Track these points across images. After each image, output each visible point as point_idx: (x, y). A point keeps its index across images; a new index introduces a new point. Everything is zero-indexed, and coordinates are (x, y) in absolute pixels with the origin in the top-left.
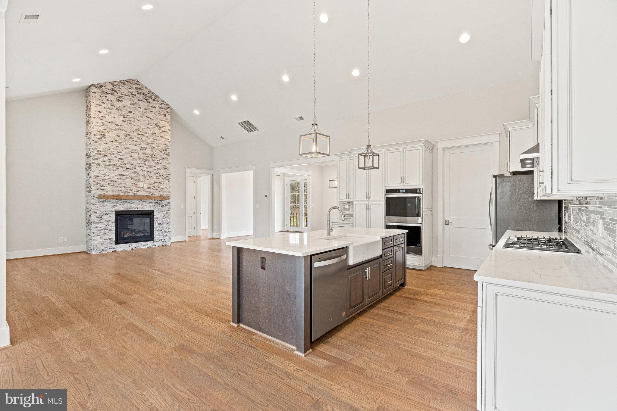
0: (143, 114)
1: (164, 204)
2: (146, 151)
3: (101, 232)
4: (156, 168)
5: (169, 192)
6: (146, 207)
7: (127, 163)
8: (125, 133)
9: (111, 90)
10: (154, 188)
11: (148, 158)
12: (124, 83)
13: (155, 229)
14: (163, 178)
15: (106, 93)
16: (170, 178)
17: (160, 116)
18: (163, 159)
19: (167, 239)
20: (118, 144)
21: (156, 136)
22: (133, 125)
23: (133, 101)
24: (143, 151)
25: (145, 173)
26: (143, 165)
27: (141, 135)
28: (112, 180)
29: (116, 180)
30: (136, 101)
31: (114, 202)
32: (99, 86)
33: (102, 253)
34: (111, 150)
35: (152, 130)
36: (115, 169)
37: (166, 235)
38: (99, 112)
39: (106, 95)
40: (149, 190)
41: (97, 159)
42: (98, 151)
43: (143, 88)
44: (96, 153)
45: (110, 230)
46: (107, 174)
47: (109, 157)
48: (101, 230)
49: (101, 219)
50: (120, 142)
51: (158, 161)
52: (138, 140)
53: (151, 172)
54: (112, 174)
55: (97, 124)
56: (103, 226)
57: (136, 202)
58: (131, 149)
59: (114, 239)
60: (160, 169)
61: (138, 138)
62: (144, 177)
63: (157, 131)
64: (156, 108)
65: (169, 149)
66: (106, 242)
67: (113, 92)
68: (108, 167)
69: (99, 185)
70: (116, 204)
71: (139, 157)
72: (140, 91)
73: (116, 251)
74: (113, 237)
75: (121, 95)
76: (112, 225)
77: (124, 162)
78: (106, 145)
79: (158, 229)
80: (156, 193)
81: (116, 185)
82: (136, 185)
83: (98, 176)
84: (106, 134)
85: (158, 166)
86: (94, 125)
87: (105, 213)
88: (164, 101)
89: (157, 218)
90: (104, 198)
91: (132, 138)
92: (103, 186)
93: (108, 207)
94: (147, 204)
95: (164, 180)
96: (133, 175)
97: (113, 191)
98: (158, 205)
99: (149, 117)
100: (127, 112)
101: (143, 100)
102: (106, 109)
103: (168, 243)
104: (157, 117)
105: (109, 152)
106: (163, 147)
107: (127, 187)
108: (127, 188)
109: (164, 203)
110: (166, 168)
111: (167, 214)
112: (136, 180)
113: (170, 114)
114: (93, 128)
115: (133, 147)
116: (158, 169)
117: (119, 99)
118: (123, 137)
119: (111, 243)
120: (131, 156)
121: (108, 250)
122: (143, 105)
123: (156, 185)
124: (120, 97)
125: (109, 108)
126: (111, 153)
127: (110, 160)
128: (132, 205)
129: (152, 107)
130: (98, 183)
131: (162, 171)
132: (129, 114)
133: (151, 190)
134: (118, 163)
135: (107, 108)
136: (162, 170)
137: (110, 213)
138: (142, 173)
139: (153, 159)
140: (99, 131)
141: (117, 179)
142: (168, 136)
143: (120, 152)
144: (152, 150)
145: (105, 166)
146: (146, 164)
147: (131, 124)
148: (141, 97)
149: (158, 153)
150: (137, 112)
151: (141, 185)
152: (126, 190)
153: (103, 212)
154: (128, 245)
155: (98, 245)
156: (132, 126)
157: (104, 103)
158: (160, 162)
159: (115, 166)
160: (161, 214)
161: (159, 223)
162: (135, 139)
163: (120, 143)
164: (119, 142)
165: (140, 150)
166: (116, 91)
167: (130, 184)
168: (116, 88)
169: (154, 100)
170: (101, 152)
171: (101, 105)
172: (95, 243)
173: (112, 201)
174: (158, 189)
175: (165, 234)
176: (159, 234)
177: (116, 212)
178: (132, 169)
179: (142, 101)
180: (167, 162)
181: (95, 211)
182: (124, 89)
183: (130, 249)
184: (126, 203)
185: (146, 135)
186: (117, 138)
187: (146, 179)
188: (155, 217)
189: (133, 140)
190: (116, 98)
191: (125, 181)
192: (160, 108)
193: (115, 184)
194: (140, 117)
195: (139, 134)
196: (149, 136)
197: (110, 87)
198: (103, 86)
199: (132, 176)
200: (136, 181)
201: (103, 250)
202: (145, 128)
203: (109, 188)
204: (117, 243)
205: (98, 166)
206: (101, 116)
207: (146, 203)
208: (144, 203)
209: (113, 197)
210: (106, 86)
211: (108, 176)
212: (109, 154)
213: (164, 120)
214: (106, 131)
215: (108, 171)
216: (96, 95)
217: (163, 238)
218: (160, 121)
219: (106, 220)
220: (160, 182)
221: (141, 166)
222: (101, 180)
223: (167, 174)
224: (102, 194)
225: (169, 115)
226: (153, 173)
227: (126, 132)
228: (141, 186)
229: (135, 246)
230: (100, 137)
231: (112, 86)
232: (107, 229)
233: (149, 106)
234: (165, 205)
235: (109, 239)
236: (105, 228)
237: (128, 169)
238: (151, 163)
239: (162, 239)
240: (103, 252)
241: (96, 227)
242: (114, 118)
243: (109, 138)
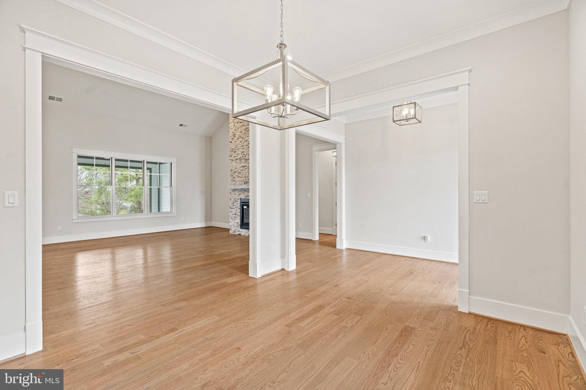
8: (246, 127)
20: (241, 140)
28: (238, 172)
31: (239, 191)
33: (233, 233)
34: (238, 146)
36: (240, 162)
41: (231, 156)
44: (231, 152)
45: (237, 215)
46: (236, 167)
49: (233, 205)
50: (243, 137)
54: (239, 167)
59: (240, 224)
66: (236, 225)
68: (236, 161)
69: (232, 177)
73: (240, 234)
76: (238, 211)
78: (236, 143)
81: (240, 176)
83: (232, 170)
86: (230, 129)
87: (235, 200)
93: (236, 195)
97: (239, 181)
108: (247, 178)
118: (244, 132)
121: (236, 232)
126: (238, 149)
127: (238, 155)
134: (241, 156)
141: (241, 170)
143: (243, 146)
154: (247, 231)
155: (232, 226)
159: (240, 159)
170: (233, 150)
177: (240, 200)
181: (230, 199)
184: (246, 192)
186: (240, 134)
191: (245, 171)
203: (237, 179)
204: (241, 227)
205: (232, 162)
214: (235, 131)
219: (236, 206)
222: (233, 173)
230: (233, 138)
236: (235, 213)
237: (247, 160)
241: (231, 212)
243: (237, 137)
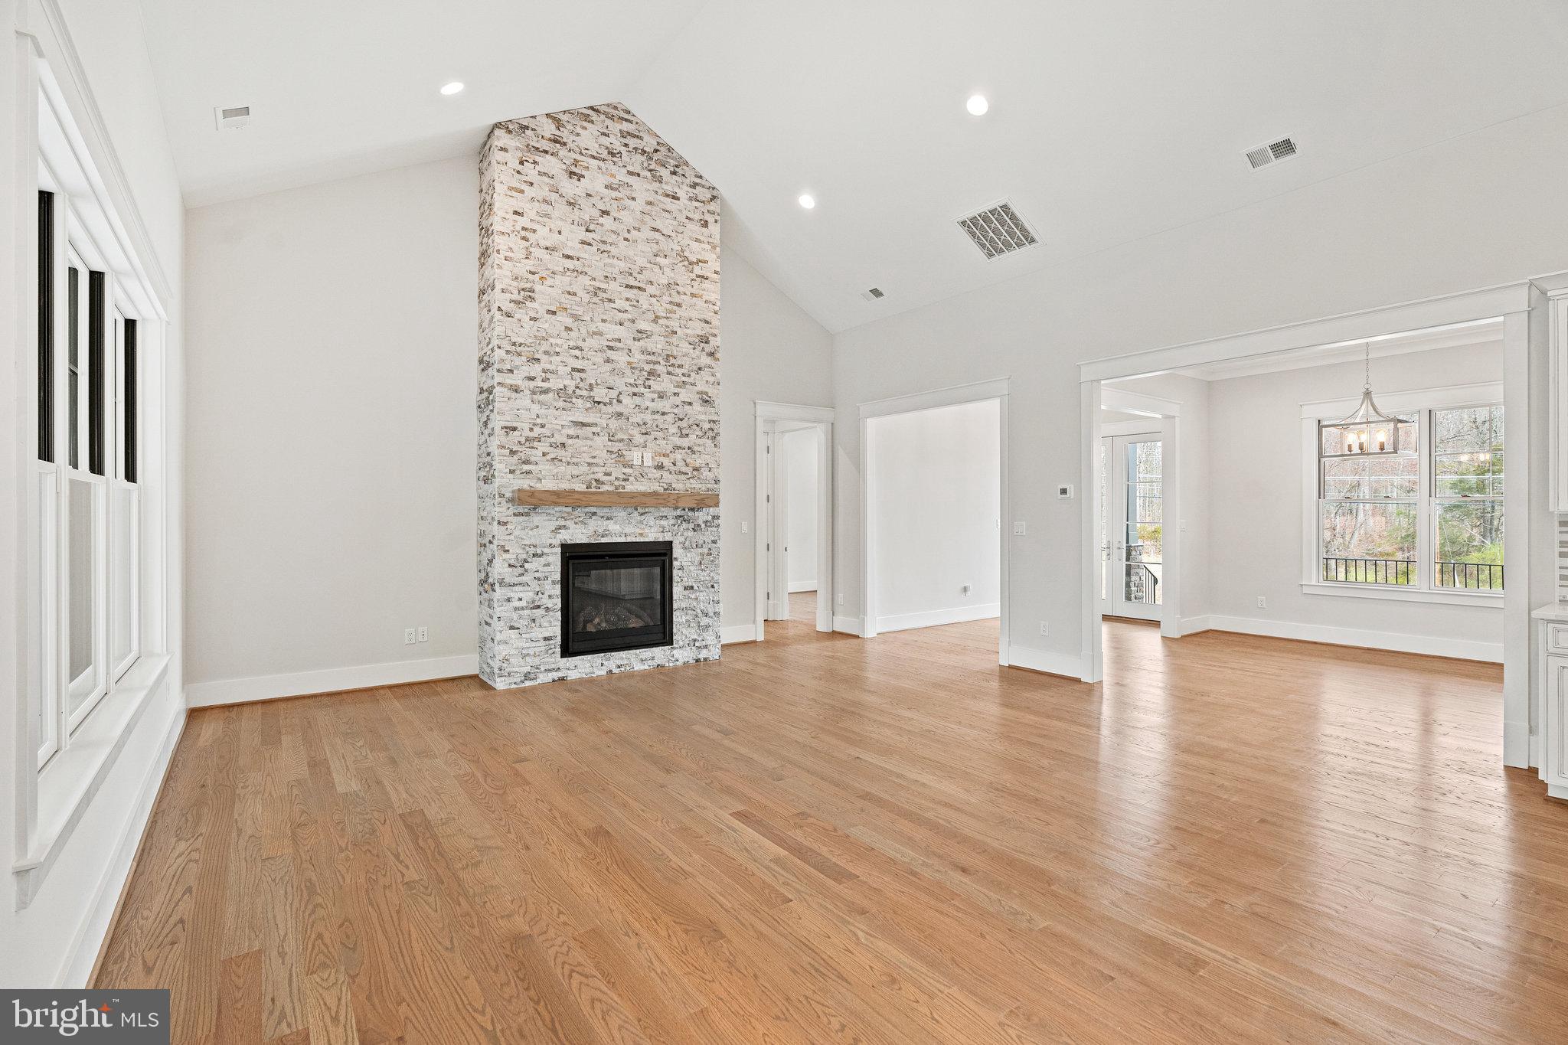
0: (643, 222)
1: (700, 522)
2: (649, 344)
3: (520, 617)
4: (677, 400)
5: (717, 482)
6: (646, 530)
7: (597, 384)
8: (593, 283)
9: (550, 140)
10: (673, 468)
11: (657, 367)
12: (586, 118)
13: (675, 606)
14: (700, 433)
15: (537, 149)
16: (718, 434)
17: (690, 225)
18: (700, 369)
19: (710, 638)
20: (569, 322)
21: (679, 293)
22: (613, 257)
23: (613, 176)
24: (642, 342)
25: (648, 417)
26: (642, 390)
27: (635, 291)
28: (552, 440)
29: (564, 440)
30: (622, 176)
31: (558, 515)
32: (516, 126)
33: (523, 685)
34: (552, 340)
35: (667, 271)
36: (560, 404)
37: (708, 626)
38: (516, 213)
39: (537, 159)
40: (657, 474)
41: (511, 371)
42: (514, 344)
43: (641, 134)
44: (508, 352)
45: (547, 609)
46: (539, 421)
47: (544, 365)
48: (522, 609)
49: (520, 570)
50: (577, 313)
51: (683, 375)
52: (626, 305)
53: (663, 414)
54: (555, 422)
55: (509, 254)
56: (528, 595)
57: (622, 514)
58: (608, 336)
59: (559, 638)
60: (690, 404)
61: (627, 299)
62: (644, 431)
63: (682, 276)
64: (678, 199)
65: (715, 336)
66: (536, 649)
67: (558, 145)
68: (542, 397)
69: (516, 457)
70: (562, 523)
71: (629, 363)
72: (633, 143)
73: (562, 679)
74: (556, 630)
75: (579, 157)
76: (552, 592)
77: (588, 382)
78: (537, 324)
79: (683, 605)
80: (680, 485)
81: (564, 460)
82: (622, 459)
83: (514, 429)
84: (538, 287)
85: (685, 395)
86: (502, 256)
87: (532, 550)
88: (701, 177)
89: (681, 568)
90: (529, 502)
91: (610, 300)
92: (526, 462)
93: (541, 531)
94: (651, 523)
95: (701, 441)
96: (614, 424)
97: (555, 476)
98: (684, 525)
99: (658, 230)
100: (596, 213)
101: (642, 174)
102: (536, 204)
103: (714, 653)
104: (681, 229)
105: (545, 347)
106: (699, 329)
107: (597, 465)
108: (596, 469)
109: (702, 516)
110: (708, 398)
111: (709, 557)
112: (622, 440)
113: (718, 218)
114: (500, 267)
115: (613, 331)
116: (684, 402)
117: (573, 169)
118: (586, 298)
119: (550, 652)
120: (608, 361)
121: (541, 676)
122: (642, 188)
123: (678, 456)
124: (576, 163)
125: (545, 201)
126: (552, 351)
127: (548, 375)
128: (612, 526)
129: (668, 196)
130: (513, 453)
131: (698, 411)
132: (601, 220)
133: (666, 474)
134: (571, 385)
135: (541, 200)
136: (697, 407)
137: (546, 550)
138: (638, 418)
139: (671, 369)
140: (516, 278)
141: (569, 437)
142: (712, 291)
143: (577, 348)
144: (668, 340)
145: (533, 393)
146: (650, 387)
147: (609, 252)
148: (637, 162)
149: (684, 350)
150: (624, 213)
151: (635, 456)
152: (593, 473)
153: (527, 548)
154: (598, 658)
155: (512, 660)
156: (610, 261)
157: (532, 184)
158: (691, 380)
159: (562, 392)
160: (694, 555)
161: (687, 584)
162: (620, 304)
163: (576, 318)
164: (574, 312)
165: (634, 339)
166: (565, 144)
167: (604, 454)
168: (564, 134)
169: (674, 173)
170: (521, 348)
171: (522, 192)
172: (504, 654)
173: (552, 512)
174: (684, 469)
175: (704, 621)
176: (687, 621)
177: (565, 547)
178: (611, 403)
179: (639, 175)
180: (711, 379)
181: (503, 547)
182: (588, 138)
183: (603, 672)
184: (594, 518)
185: (651, 289)
186: (566, 300)
187: (652, 437)
188: (675, 563)
189: (613, 305)
190: (564, 167)
191: (589, 443)
192: (690, 199)
193: (560, 453)
194: (635, 228)
195: (631, 287)
196: (658, 293)
197: (549, 129)
198: (527, 128)
199: (611, 426)
200: (621, 444)
201: (527, 676)
202: (648, 265)
203: (544, 467)
204: (567, 651)
205: (514, 395)
206: (524, 229)
207: (650, 519)
208: (643, 517)
209: (558, 498)
210: (536, 127)
211: (543, 426)
212: (546, 353)
213: (702, 238)
214: (536, 277)
215: (542, 412)
216: (507, 156)
217: (699, 635)
218: (690, 242)
219: (537, 575)
220: (689, 448)
221: (635, 394)
222: (523, 440)
223: (710, 421)
224: (526, 487)
225: (716, 221)
226: (670, 418)
227: (594, 279)
228: (637, 462)
229: (620, 662)
230: (520, 298)
231: (553, 127)
232: (538, 607)
233: (660, 192)
234: (703, 526)
235: (546, 639)
236: (533, 602)
237: (599, 403)
238: (665, 384)
239: (695, 640)
240: (528, 683)
241: (509, 600)
242: (560, 232)
243: (544, 302)
